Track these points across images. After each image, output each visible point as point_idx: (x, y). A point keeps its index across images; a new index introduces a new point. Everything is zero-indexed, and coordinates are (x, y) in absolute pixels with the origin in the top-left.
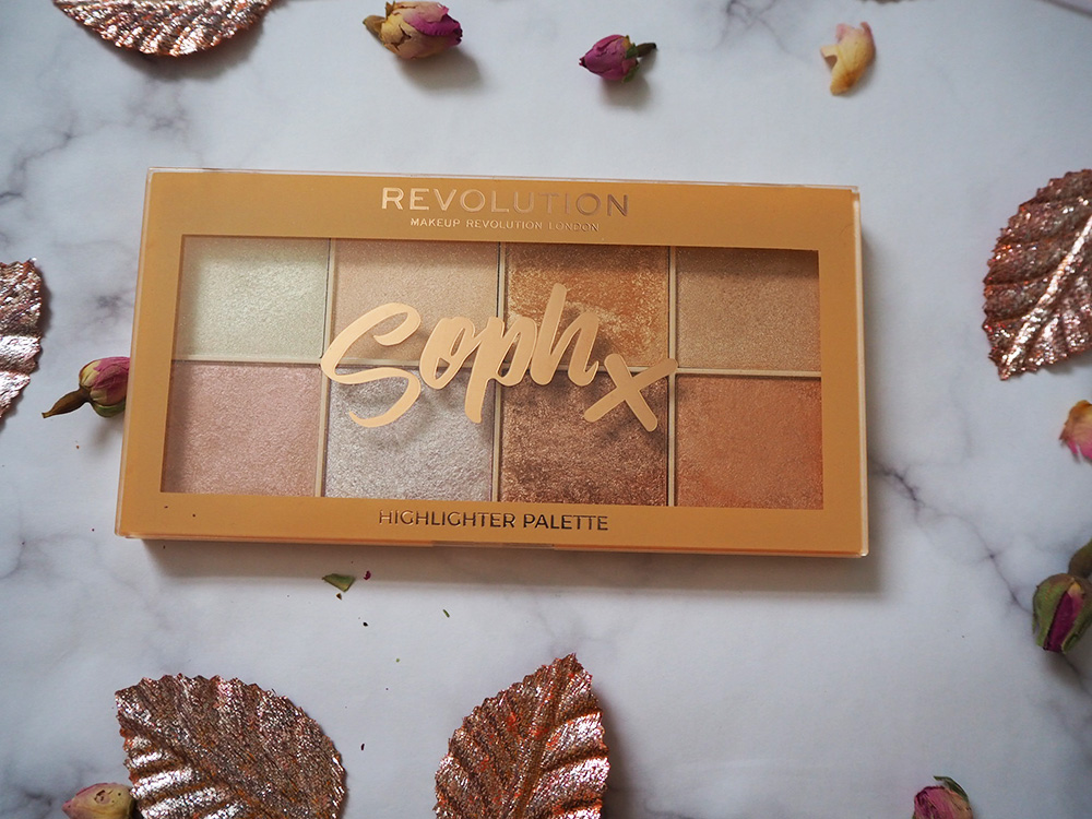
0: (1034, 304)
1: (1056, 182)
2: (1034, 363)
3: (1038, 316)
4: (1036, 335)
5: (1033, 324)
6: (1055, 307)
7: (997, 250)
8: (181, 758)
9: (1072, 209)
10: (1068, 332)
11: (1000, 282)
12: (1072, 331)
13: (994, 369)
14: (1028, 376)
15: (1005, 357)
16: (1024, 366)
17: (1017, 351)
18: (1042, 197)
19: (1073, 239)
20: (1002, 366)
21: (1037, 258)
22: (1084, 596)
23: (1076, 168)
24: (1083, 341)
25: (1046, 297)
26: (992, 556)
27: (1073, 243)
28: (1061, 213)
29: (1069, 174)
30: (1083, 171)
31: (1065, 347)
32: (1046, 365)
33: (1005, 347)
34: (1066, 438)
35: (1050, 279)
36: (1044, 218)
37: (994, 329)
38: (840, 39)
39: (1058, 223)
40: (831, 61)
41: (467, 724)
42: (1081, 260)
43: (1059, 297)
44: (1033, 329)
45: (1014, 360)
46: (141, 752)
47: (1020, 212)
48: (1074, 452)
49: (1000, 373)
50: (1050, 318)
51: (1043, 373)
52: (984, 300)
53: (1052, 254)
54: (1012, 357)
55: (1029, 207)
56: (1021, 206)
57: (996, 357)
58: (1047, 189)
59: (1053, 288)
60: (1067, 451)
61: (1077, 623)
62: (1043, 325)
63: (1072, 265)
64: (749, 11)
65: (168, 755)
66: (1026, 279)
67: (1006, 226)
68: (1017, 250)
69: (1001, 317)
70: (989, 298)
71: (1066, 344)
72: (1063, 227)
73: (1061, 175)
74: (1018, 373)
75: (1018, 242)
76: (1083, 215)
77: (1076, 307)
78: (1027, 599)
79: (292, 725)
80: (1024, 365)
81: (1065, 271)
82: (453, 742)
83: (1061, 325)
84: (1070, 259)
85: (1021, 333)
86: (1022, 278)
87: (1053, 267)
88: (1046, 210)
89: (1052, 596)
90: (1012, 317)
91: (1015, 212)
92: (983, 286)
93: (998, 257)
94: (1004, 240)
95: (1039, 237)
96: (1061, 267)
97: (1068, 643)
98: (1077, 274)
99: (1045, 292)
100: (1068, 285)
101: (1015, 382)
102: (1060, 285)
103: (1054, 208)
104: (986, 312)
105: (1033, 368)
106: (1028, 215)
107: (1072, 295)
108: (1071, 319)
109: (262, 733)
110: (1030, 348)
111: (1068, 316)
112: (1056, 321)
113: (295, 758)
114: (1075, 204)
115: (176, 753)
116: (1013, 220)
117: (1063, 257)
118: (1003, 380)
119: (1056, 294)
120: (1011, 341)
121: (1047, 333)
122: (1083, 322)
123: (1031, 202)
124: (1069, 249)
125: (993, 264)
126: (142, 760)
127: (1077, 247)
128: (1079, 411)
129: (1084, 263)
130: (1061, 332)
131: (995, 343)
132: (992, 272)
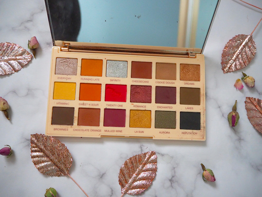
0: (231, 60)
1: (236, 36)
2: (230, 71)
3: (231, 62)
4: (231, 65)
5: (230, 63)
6: (235, 61)
7: (225, 48)
9: (239, 42)
10: (237, 65)
12: (238, 65)
13: (222, 71)
14: (229, 73)
15: (225, 70)
17: (227, 68)
19: (239, 48)
21: (232, 51)
22: (236, 115)
23: (240, 34)
24: (240, 67)
26: (219, 107)
28: (237, 42)
29: (239, 35)
30: (242, 34)
31: (236, 68)
32: (232, 71)
33: (225, 68)
34: (235, 86)
35: (234, 55)
36: (234, 43)
37: (223, 64)
39: (236, 44)
42: (240, 52)
43: (236, 58)
44: (230, 64)
45: (226, 70)
47: (229, 41)
48: (237, 88)
49: (224, 72)
50: (234, 62)
51: (232, 73)
52: (221, 58)
53: (235, 50)
55: (231, 40)
56: (230, 40)
57: (223, 69)
58: (235, 37)
59: (235, 57)
60: (235, 89)
62: (232, 64)
63: (239, 52)
67: (226, 44)
68: (228, 49)
70: (222, 57)
72: (237, 45)
73: (237, 35)
74: (227, 72)
75: (229, 47)
76: (241, 43)
77: (239, 60)
78: (226, 116)
80: (228, 71)
81: (237, 53)
83: (236, 64)
84: (238, 51)
85: (228, 65)
86: (229, 54)
87: (234, 53)
88: (234, 41)
89: (230, 117)
90: (226, 62)
91: (228, 41)
92: (221, 55)
93: (225, 50)
94: (226, 46)
95: (233, 46)
96: (236, 53)
98: (239, 54)
99: (233, 57)
100: (237, 56)
101: (226, 74)
102: (236, 56)
103: (236, 41)
104: (222, 60)
105: (230, 72)
106: (231, 42)
107: (238, 58)
110: (229, 68)
111: (237, 62)
112: (235, 63)
114: (240, 41)
116: (228, 43)
117: (237, 51)
118: (224, 74)
119: (235, 58)
120: (226, 67)
121: (233, 65)
122: (240, 63)
124: (238, 49)
125: (224, 51)
126: (33, 149)
127: (240, 49)
128: (238, 81)
129: (241, 52)
130: (236, 65)
131: (223, 66)
132: (223, 53)
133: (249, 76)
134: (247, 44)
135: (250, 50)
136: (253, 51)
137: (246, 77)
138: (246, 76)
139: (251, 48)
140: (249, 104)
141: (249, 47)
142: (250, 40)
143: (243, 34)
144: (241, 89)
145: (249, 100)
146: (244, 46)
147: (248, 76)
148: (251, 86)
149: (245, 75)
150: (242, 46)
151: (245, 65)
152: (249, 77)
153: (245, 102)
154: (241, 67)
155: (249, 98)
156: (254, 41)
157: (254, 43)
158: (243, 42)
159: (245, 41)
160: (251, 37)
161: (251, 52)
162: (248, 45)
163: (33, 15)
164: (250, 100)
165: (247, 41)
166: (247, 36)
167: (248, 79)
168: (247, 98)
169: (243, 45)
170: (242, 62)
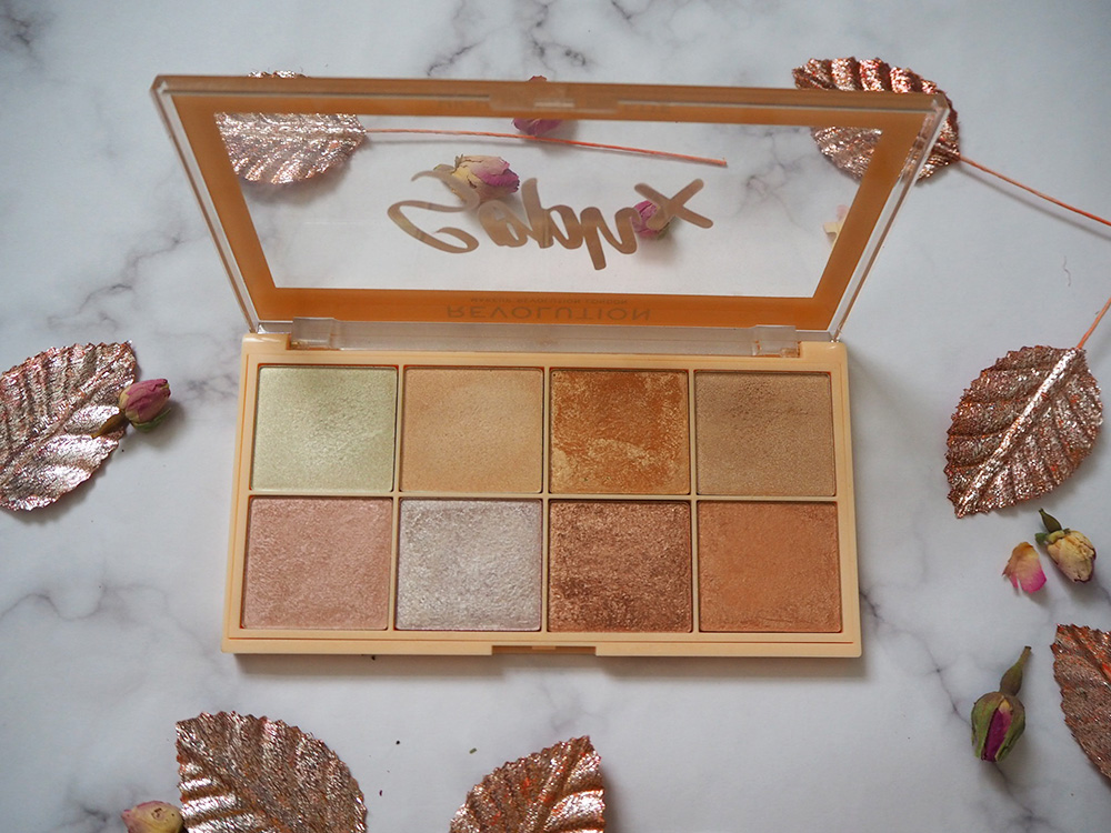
0: (989, 455)
1: (1013, 354)
2: (986, 506)
3: (992, 465)
4: (989, 482)
5: (987, 473)
6: (1006, 460)
7: (960, 407)
8: (227, 785)
9: (1025, 378)
10: (1016, 482)
11: (962, 434)
12: (1020, 482)
13: (952, 507)
14: (980, 516)
16: (976, 509)
17: (972, 494)
18: (1000, 366)
19: (1025, 403)
20: (958, 506)
21: (993, 417)
22: (1012, 712)
23: (1031, 344)
24: (1028, 491)
25: (1000, 450)
26: (938, 671)
27: (1025, 407)
28: (1016, 381)
29: (1024, 348)
30: (1038, 347)
31: (1013, 494)
32: (995, 508)
33: (962, 490)
34: (1009, 573)
35: (1004, 436)
36: (1001, 384)
37: (954, 474)
39: (1013, 389)
41: (487, 782)
42: (1030, 422)
43: (1010, 452)
44: (987, 477)
45: (969, 502)
46: (193, 777)
47: (981, 376)
48: (1015, 586)
49: (957, 512)
50: (1002, 469)
51: (993, 513)
52: (947, 448)
53: (1006, 414)
54: (967, 499)
55: (989, 373)
56: (983, 371)
57: (954, 497)
58: (1005, 359)
59: (1006, 443)
60: (1009, 585)
61: (1007, 736)
62: (995, 474)
63: (1023, 425)
64: (766, 186)
65: (215, 782)
66: (984, 434)
67: (969, 387)
68: (977, 408)
69: (959, 464)
70: (951, 446)
71: (1013, 492)
72: (1017, 392)
73: (1017, 349)
74: (972, 513)
75: (978, 402)
76: (1035, 383)
77: (1024, 461)
78: (967, 711)
79: (326, 765)
80: (977, 507)
81: (1017, 430)
82: (471, 796)
83: (1010, 475)
84: (1021, 420)
85: (976, 479)
86: (981, 432)
87: (1004, 428)
88: (1004, 376)
89: (986, 713)
90: (969, 465)
91: (977, 376)
92: (947, 436)
93: (961, 413)
94: (967, 399)
95: (994, 398)
96: (1013, 426)
97: (1000, 754)
98: (1027, 433)
99: (999, 446)
100: (1018, 442)
101: (969, 520)
102: (1011, 441)
103: (1010, 376)
104: (948, 458)
105: (985, 511)
106: (988, 380)
107: (1022, 451)
108: (1020, 472)
109: (299, 770)
110: (983, 492)
111: (1018, 468)
112: (1007, 472)
113: (324, 794)
114: (1028, 374)
115: (223, 781)
116: (975, 382)
117: (1015, 418)
118: (958, 518)
119: (1008, 448)
120: (968, 486)
121: (999, 481)
122: (1029, 474)
123: (991, 369)
124: (1021, 411)
125: (956, 418)
127: (1029, 409)
128: (1021, 551)
129: (1034, 425)
130: (1010, 482)
131: (954, 486)
132: (955, 425)
133: (1071, 529)
134: (1059, 386)
135: (1075, 417)
136: (1088, 422)
137: (1057, 533)
138: (1060, 529)
139: (1078, 405)
140: (1071, 658)
141: (1072, 403)
142: (1073, 373)
143: (1045, 345)
144: (1037, 589)
145: (1073, 639)
146: (1048, 398)
147: (1067, 532)
148: (1076, 576)
149: (1051, 525)
150: (1038, 395)
151: (1054, 484)
152: (1071, 537)
153: (1055, 648)
154: (1035, 490)
155: (1073, 630)
156: (1093, 376)
157: (1094, 385)
158: (1043, 377)
159: (1053, 376)
160: (1080, 356)
161: (1080, 423)
162: (1066, 395)
163: (134, 261)
164: (1078, 641)
165: (1058, 375)
166: (1059, 353)
167: (1063, 542)
168: (1060, 629)
169: (1043, 395)
170: (1040, 468)
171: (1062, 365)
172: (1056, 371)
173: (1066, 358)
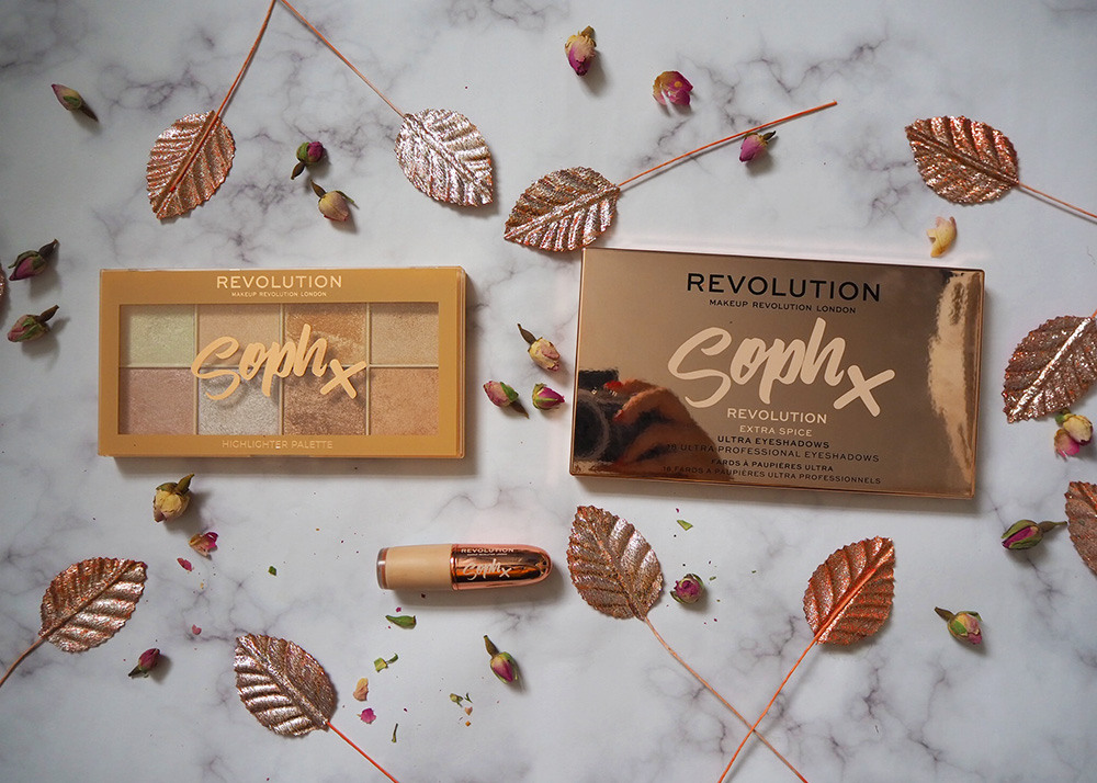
0: (1031, 384)
1: (1050, 322)
2: (1027, 415)
3: (1032, 391)
4: (1030, 401)
5: (1029, 395)
6: (1041, 387)
7: (1015, 354)
9: (1057, 336)
10: (1047, 401)
11: (1014, 372)
12: (1049, 401)
13: (1006, 417)
14: (1023, 422)
15: (1012, 411)
16: (1021, 417)
17: (1019, 408)
18: (1042, 329)
19: (1055, 352)
20: (1009, 415)
21: (1035, 361)
23: (1062, 315)
24: (1054, 406)
25: (1037, 381)
27: (1056, 354)
28: (1051, 338)
29: (1058, 318)
30: (1066, 317)
31: (1045, 409)
32: (1033, 417)
33: (1014, 407)
35: (1041, 372)
36: (1041, 340)
37: (1008, 396)
38: (938, 225)
39: (1048, 343)
40: (933, 239)
42: (1059, 363)
44: (1029, 398)
45: (1016, 414)
49: (1009, 419)
50: (1039, 393)
51: (1032, 420)
53: (1043, 359)
54: (1016, 411)
55: (1034, 333)
56: (1030, 333)
57: (1007, 411)
58: (1045, 325)
59: (1042, 377)
62: (1034, 396)
63: (1054, 366)
64: (885, 205)
66: (1028, 371)
67: (1021, 342)
68: (1025, 355)
69: (1011, 390)
70: (1007, 379)
71: (1045, 407)
72: (1051, 346)
73: (1053, 318)
74: (1018, 420)
75: (1026, 351)
76: (1063, 339)
77: (1053, 388)
81: (1050, 368)
83: (1044, 397)
84: (1053, 362)
85: (1022, 399)
86: (1026, 370)
87: (1042, 367)
88: (1043, 336)
90: (1018, 391)
91: (1026, 336)
92: (1005, 373)
93: (1015, 358)
94: (1019, 349)
95: (1036, 349)
96: (1048, 366)
98: (1056, 371)
99: (1037, 378)
100: (1050, 375)
101: (1015, 424)
102: (1046, 376)
103: (1048, 335)
104: (1004, 386)
105: (1026, 418)
106: (1033, 338)
107: (1052, 382)
108: (1049, 395)
110: (1025, 407)
111: (1048, 392)
112: (1041, 394)
114: (1059, 333)
116: (1025, 340)
117: (1049, 361)
118: (1010, 423)
119: (1043, 380)
120: (1016, 403)
121: (1036, 401)
123: (1036, 331)
124: (1053, 357)
125: (1012, 362)
127: (1058, 356)
130: (1043, 401)
131: (1008, 404)
132: (1010, 366)
134: (1077, 341)
135: (1087, 360)
140: (1077, 501)
141: (1086, 352)
142: (1088, 333)
143: (1071, 315)
145: (1078, 491)
146: (1071, 349)
150: (1064, 347)
151: (1071, 402)
153: (1067, 495)
154: (1058, 406)
155: (1079, 484)
158: (1068, 336)
159: (1075, 335)
161: (1090, 364)
162: (1082, 346)
164: (1081, 491)
165: (1078, 334)
166: (1080, 320)
168: (1071, 484)
169: (1068, 346)
170: (1062, 392)
171: (1081, 328)
172: (1077, 332)
173: (1084, 324)
